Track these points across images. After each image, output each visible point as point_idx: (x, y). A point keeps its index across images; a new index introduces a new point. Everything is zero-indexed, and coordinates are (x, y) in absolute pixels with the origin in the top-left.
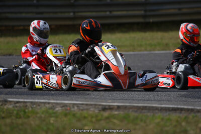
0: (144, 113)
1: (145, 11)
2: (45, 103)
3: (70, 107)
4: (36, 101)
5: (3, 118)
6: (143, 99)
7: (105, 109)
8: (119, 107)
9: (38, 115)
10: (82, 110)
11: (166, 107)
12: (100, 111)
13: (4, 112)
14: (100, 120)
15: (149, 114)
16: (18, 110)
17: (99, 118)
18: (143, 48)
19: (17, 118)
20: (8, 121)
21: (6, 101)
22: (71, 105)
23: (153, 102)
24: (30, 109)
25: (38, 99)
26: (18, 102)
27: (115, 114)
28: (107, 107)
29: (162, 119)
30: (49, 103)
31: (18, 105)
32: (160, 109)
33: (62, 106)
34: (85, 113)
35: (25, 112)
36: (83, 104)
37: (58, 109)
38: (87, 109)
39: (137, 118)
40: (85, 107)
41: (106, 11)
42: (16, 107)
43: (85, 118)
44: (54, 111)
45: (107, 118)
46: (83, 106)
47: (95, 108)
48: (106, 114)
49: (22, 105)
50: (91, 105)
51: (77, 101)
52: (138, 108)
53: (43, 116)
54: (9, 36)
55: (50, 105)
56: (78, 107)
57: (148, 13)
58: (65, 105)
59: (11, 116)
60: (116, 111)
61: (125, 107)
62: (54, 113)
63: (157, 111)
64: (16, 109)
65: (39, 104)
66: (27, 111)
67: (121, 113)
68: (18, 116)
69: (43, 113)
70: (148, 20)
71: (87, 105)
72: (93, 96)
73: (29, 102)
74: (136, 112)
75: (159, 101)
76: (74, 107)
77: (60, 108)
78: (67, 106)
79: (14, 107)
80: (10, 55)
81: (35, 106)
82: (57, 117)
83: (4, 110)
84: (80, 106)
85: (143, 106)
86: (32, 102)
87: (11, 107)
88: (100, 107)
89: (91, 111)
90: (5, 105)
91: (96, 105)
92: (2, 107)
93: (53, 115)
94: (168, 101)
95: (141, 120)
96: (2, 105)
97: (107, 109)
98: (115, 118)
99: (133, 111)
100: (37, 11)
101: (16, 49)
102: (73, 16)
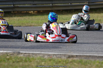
0: (90, 59)
2: (39, 54)
3: (52, 56)
4: (35, 52)
5: (18, 62)
6: (89, 50)
7: (69, 57)
8: (77, 56)
9: (36, 61)
10: (58, 57)
11: (101, 56)
12: (67, 58)
13: (18, 59)
14: (67, 63)
15: (92, 59)
16: (26, 58)
17: (67, 62)
19: (25, 62)
20: (21, 63)
21: (19, 53)
22: (52, 55)
23: (94, 52)
24: (32, 57)
25: (36, 52)
26: (25, 53)
27: (75, 60)
28: (71, 56)
29: (99, 63)
30: (41, 54)
31: (25, 55)
32: (98, 57)
33: (48, 55)
34: (60, 59)
36: (58, 54)
37: (46, 57)
39: (86, 62)
40: (60, 56)
41: (69, 3)
42: (25, 56)
43: (60, 62)
44: (44, 58)
45: (71, 62)
46: (59, 55)
47: (65, 56)
49: (27, 55)
50: (63, 55)
51: (55, 52)
52: (87, 56)
53: (38, 61)
55: (42, 55)
56: (56, 56)
57: (90, 4)
58: (49, 55)
59: (22, 61)
60: (75, 58)
61: (80, 56)
62: (44, 59)
63: (96, 58)
64: (24, 57)
65: (36, 54)
66: (30, 58)
67: (78, 59)
68: (26, 61)
69: (38, 59)
71: (60, 55)
72: (63, 49)
73: (31, 53)
74: (86, 58)
75: (97, 51)
76: (54, 56)
77: (47, 57)
78: (50, 55)
79: (23, 56)
80: (20, 26)
81: (34, 55)
82: (45, 61)
83: (19, 58)
84: (57, 55)
85: (89, 56)
86: (32, 53)
88: (67, 56)
89: (63, 58)
90: (19, 55)
91: (65, 55)
92: (17, 56)
93: (43, 60)
95: (89, 63)
96: (17, 55)
97: (71, 57)
98: (75, 62)
99: (84, 58)
100: (34, 3)
101: (23, 23)
102: (52, 6)
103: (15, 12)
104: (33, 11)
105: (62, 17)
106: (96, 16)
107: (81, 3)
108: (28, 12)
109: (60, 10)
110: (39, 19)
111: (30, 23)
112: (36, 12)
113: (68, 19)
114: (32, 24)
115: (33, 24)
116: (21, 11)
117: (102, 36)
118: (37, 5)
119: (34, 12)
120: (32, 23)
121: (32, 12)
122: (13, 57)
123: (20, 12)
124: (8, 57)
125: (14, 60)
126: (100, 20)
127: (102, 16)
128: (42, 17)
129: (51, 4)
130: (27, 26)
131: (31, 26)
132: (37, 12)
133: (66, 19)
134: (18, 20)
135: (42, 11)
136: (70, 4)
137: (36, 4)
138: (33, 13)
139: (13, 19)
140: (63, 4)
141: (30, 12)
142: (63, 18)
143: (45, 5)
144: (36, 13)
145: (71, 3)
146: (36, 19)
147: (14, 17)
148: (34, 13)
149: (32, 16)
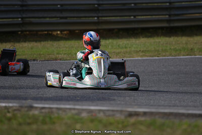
1: (170, 15)
2: (70, 109)
3: (95, 112)
5: (29, 124)
6: (169, 104)
7: (131, 115)
8: (145, 114)
9: (64, 121)
10: (109, 116)
12: (126, 117)
13: (29, 118)
17: (125, 124)
18: (168, 54)
19: (43, 124)
20: (34, 127)
21: (31, 107)
24: (56, 115)
25: (64, 104)
28: (133, 113)
29: (189, 126)
30: (74, 109)
31: (43, 111)
34: (111, 119)
35: (50, 118)
37: (84, 115)
38: (113, 115)
41: (130, 16)
42: (41, 112)
43: (111, 124)
44: (80, 117)
45: (134, 124)
46: (109, 112)
48: (133, 120)
49: (47, 110)
50: (117, 111)
53: (69, 122)
54: (33, 41)
55: (76, 111)
56: (104, 113)
57: (172, 18)
58: (90, 111)
59: (37, 122)
61: (151, 114)
62: (80, 119)
63: (184, 117)
65: (64, 110)
66: (53, 116)
67: (148, 119)
69: (69, 119)
70: (172, 25)
71: (113, 111)
72: (119, 102)
73: (54, 108)
74: (162, 118)
76: (99, 113)
77: (86, 115)
78: (92, 112)
80: (34, 60)
81: (60, 112)
83: (30, 116)
84: (106, 112)
87: (36, 112)
88: (126, 113)
90: (31, 110)
91: (122, 111)
92: (27, 113)
93: (79, 121)
94: (195, 107)
96: (28, 111)
99: (159, 117)
100: (61, 15)
101: (40, 54)
102: (97, 21)
103: (25, 33)
104: (61, 31)
105: (117, 43)
106: (184, 42)
107: (154, 17)
108: (50, 33)
109: (113, 29)
110: (73, 47)
111: (53, 54)
112: (65, 32)
113: (130, 47)
114: (58, 56)
115: (60, 55)
116: (37, 31)
117: (195, 80)
118: (69, 20)
119: (61, 34)
120: (58, 54)
121: (59, 32)
122: (19, 115)
123: (35, 32)
124: (9, 115)
125: (20, 120)
126: (192, 49)
127: (195, 42)
128: (77, 44)
129: (96, 18)
130: (49, 60)
131: (56, 59)
132: (68, 32)
133: (126, 48)
134: (32, 48)
135: (77, 31)
136: (132, 17)
137: (66, 18)
138: (59, 35)
139: (21, 46)
140: (118, 18)
141: (55, 33)
142: (119, 46)
143: (84, 18)
144: (66, 35)
145: (135, 16)
146: (67, 46)
147: (22, 42)
148: (63, 34)
149: (59, 40)
